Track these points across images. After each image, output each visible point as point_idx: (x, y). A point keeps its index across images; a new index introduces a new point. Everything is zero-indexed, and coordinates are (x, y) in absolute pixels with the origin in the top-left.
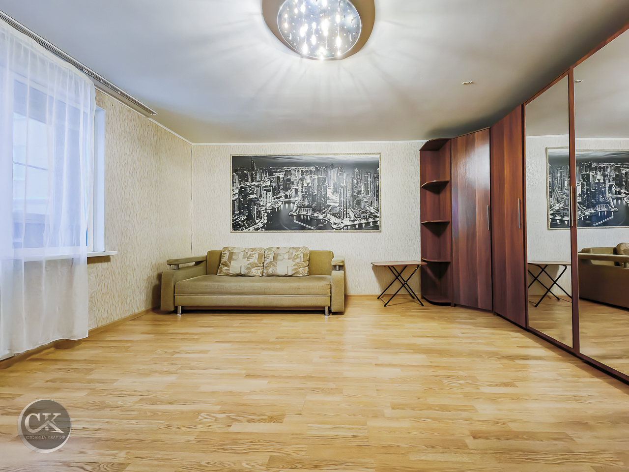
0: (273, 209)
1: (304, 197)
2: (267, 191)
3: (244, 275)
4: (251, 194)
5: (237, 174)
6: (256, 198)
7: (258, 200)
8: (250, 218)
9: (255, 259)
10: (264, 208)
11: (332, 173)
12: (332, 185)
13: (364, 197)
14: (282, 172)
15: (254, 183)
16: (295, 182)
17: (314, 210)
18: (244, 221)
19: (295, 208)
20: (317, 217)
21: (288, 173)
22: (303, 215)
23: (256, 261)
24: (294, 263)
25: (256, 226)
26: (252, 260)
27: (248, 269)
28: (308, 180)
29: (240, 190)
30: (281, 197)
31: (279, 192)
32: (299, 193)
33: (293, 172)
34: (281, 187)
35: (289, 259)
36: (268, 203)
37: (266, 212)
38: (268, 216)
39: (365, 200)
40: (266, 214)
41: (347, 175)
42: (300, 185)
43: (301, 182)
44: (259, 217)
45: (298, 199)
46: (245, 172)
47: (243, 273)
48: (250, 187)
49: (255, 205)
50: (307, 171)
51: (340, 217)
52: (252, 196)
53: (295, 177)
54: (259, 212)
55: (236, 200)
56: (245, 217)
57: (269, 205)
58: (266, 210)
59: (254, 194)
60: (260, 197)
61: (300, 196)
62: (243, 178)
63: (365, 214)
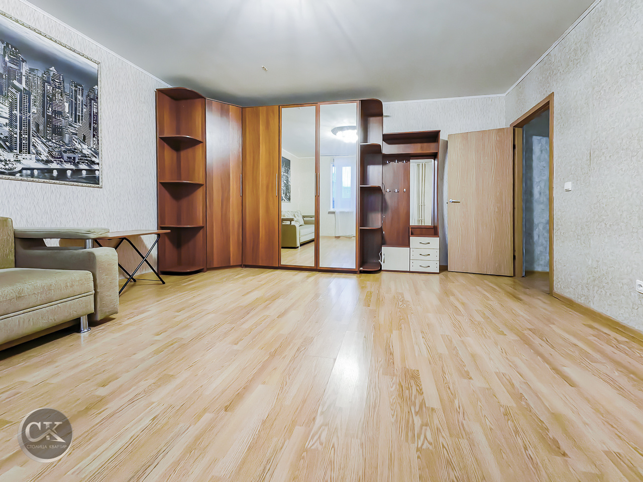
13: (70, 125)
39: (71, 130)
63: (72, 155)
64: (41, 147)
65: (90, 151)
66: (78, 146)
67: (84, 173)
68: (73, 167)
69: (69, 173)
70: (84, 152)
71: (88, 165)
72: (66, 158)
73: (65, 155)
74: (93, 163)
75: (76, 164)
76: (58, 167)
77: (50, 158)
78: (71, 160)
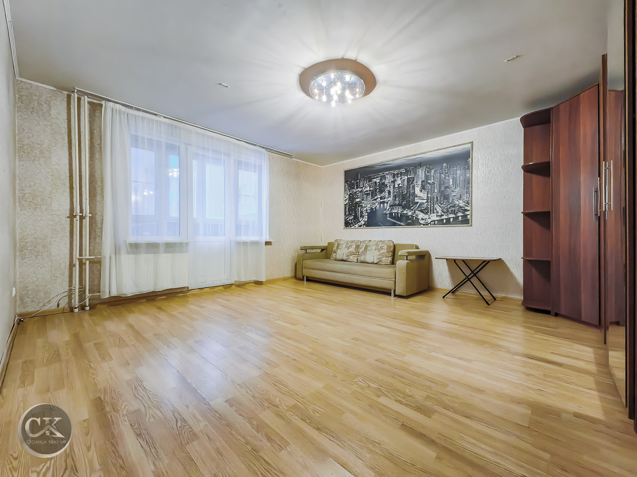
0: (372, 209)
1: (395, 197)
2: (367, 194)
3: (344, 261)
4: (356, 198)
5: (347, 184)
6: (359, 201)
7: (361, 203)
8: (356, 217)
9: (352, 249)
10: (365, 209)
11: (420, 171)
12: (420, 183)
13: (453, 191)
14: (378, 177)
15: (358, 189)
16: (388, 184)
17: (404, 208)
18: (352, 220)
19: (388, 207)
20: (407, 214)
21: (383, 177)
22: (395, 213)
23: (354, 250)
24: (379, 253)
25: (360, 224)
26: (351, 250)
27: (348, 256)
28: (399, 181)
29: (349, 196)
30: (377, 198)
31: (376, 195)
32: (392, 194)
33: (387, 176)
34: (378, 190)
35: (375, 249)
36: (368, 205)
37: (367, 212)
38: (368, 215)
39: (453, 194)
40: (367, 214)
41: (435, 171)
42: (392, 187)
43: (393, 184)
44: (362, 216)
45: (391, 199)
46: (353, 182)
47: (344, 259)
48: (355, 193)
49: (359, 207)
50: (398, 174)
51: (427, 213)
52: (357, 200)
53: (389, 179)
54: (362, 212)
55: (347, 204)
56: (353, 217)
57: (369, 206)
58: (367, 210)
59: (358, 198)
60: (363, 200)
61: (392, 197)
62: (351, 186)
63: (453, 209)
64: (439, 209)
65: (464, 203)
66: (457, 203)
67: (460, 218)
68: (454, 216)
70: (460, 205)
71: (463, 213)
72: (450, 211)
74: (467, 210)
75: (455, 214)
76: (446, 217)
77: (443, 213)
78: (453, 212)
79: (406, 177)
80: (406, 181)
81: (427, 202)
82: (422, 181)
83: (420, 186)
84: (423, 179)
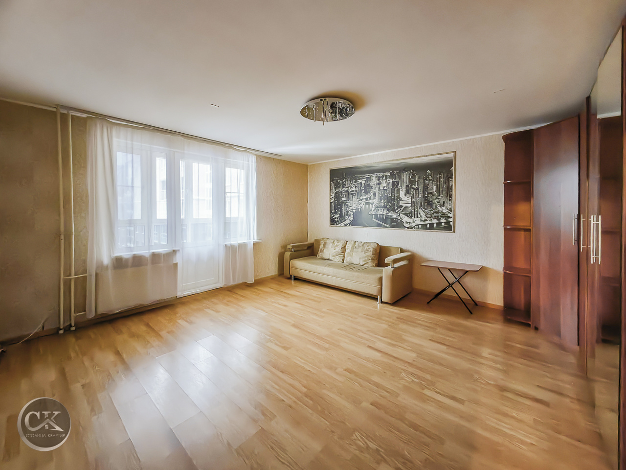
0: (357, 209)
1: (380, 198)
2: (353, 195)
4: (342, 197)
5: (333, 182)
6: (345, 200)
7: (347, 202)
8: (341, 216)
10: (351, 208)
11: (405, 176)
12: (404, 187)
13: (437, 198)
14: (364, 178)
15: (344, 189)
16: (374, 186)
17: (389, 210)
18: (338, 218)
20: (391, 216)
21: (369, 179)
22: (380, 214)
23: (340, 250)
24: (365, 255)
25: (346, 222)
26: (337, 250)
27: (335, 255)
28: (384, 184)
29: (335, 195)
30: (363, 199)
31: (361, 196)
32: (377, 195)
33: (372, 178)
34: (363, 191)
35: (362, 251)
36: (353, 204)
37: (352, 212)
38: (353, 215)
39: (437, 200)
41: (419, 177)
42: (377, 189)
43: (378, 186)
44: (348, 215)
45: (376, 200)
46: (339, 181)
47: (331, 258)
48: (341, 192)
49: (345, 206)
50: (383, 177)
51: (411, 217)
52: (343, 199)
53: (374, 181)
54: (347, 211)
55: (333, 202)
56: (339, 215)
57: (354, 206)
58: (352, 210)
59: (344, 197)
60: (349, 199)
61: (377, 198)
62: (337, 186)
63: (437, 215)
64: (423, 214)
65: (447, 210)
66: (440, 209)
68: (437, 222)
69: (435, 225)
70: (443, 211)
71: (446, 219)
72: (433, 217)
73: (433, 215)
74: (449, 217)
75: (439, 220)
76: (430, 222)
77: (426, 219)
78: (437, 218)
79: (391, 181)
80: (391, 184)
81: (412, 206)
82: (407, 186)
83: (404, 190)
84: (408, 184)
